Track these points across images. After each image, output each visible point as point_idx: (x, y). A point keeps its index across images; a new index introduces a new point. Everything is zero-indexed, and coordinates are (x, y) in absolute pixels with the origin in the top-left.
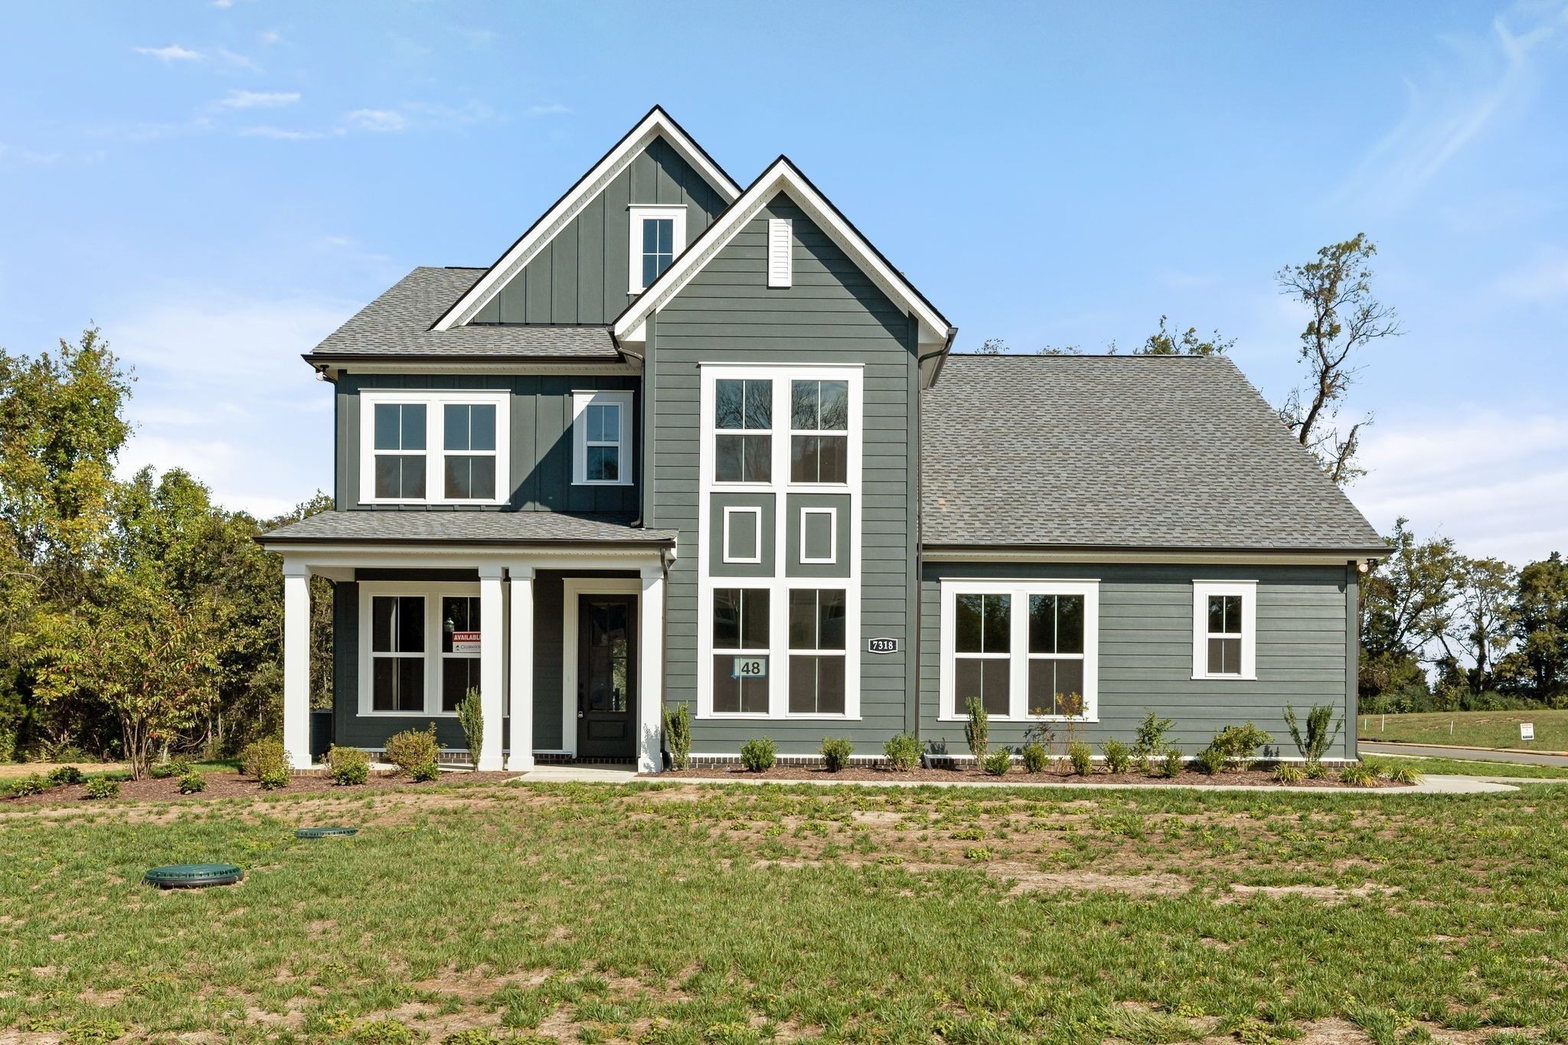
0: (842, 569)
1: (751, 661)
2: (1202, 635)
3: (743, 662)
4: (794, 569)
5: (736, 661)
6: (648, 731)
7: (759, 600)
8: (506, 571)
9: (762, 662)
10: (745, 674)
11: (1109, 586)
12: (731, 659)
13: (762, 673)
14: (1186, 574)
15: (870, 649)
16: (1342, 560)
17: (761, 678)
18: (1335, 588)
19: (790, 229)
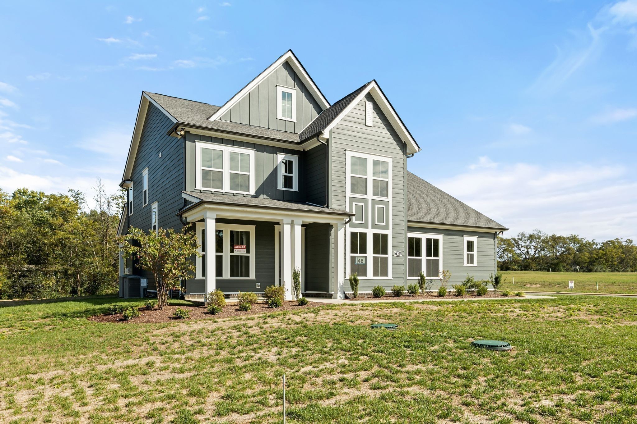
0: (387, 227)
1: (361, 258)
2: (466, 252)
3: (359, 258)
4: (374, 226)
5: (356, 258)
6: (340, 284)
7: (363, 236)
8: (293, 221)
9: (364, 259)
10: (359, 263)
11: (445, 236)
12: (355, 257)
13: (364, 263)
14: (462, 233)
15: (395, 254)
16: (493, 231)
17: (363, 265)
18: (492, 239)
19: (372, 106)
